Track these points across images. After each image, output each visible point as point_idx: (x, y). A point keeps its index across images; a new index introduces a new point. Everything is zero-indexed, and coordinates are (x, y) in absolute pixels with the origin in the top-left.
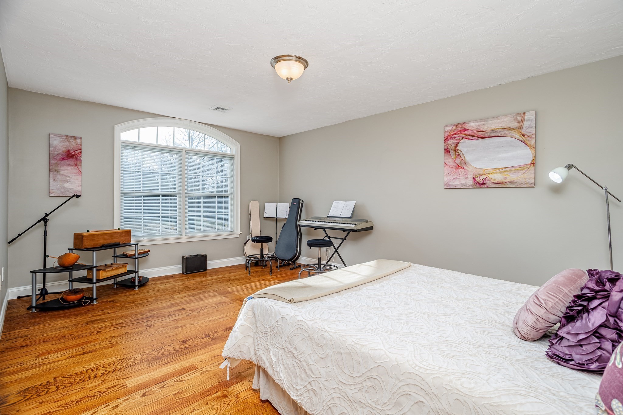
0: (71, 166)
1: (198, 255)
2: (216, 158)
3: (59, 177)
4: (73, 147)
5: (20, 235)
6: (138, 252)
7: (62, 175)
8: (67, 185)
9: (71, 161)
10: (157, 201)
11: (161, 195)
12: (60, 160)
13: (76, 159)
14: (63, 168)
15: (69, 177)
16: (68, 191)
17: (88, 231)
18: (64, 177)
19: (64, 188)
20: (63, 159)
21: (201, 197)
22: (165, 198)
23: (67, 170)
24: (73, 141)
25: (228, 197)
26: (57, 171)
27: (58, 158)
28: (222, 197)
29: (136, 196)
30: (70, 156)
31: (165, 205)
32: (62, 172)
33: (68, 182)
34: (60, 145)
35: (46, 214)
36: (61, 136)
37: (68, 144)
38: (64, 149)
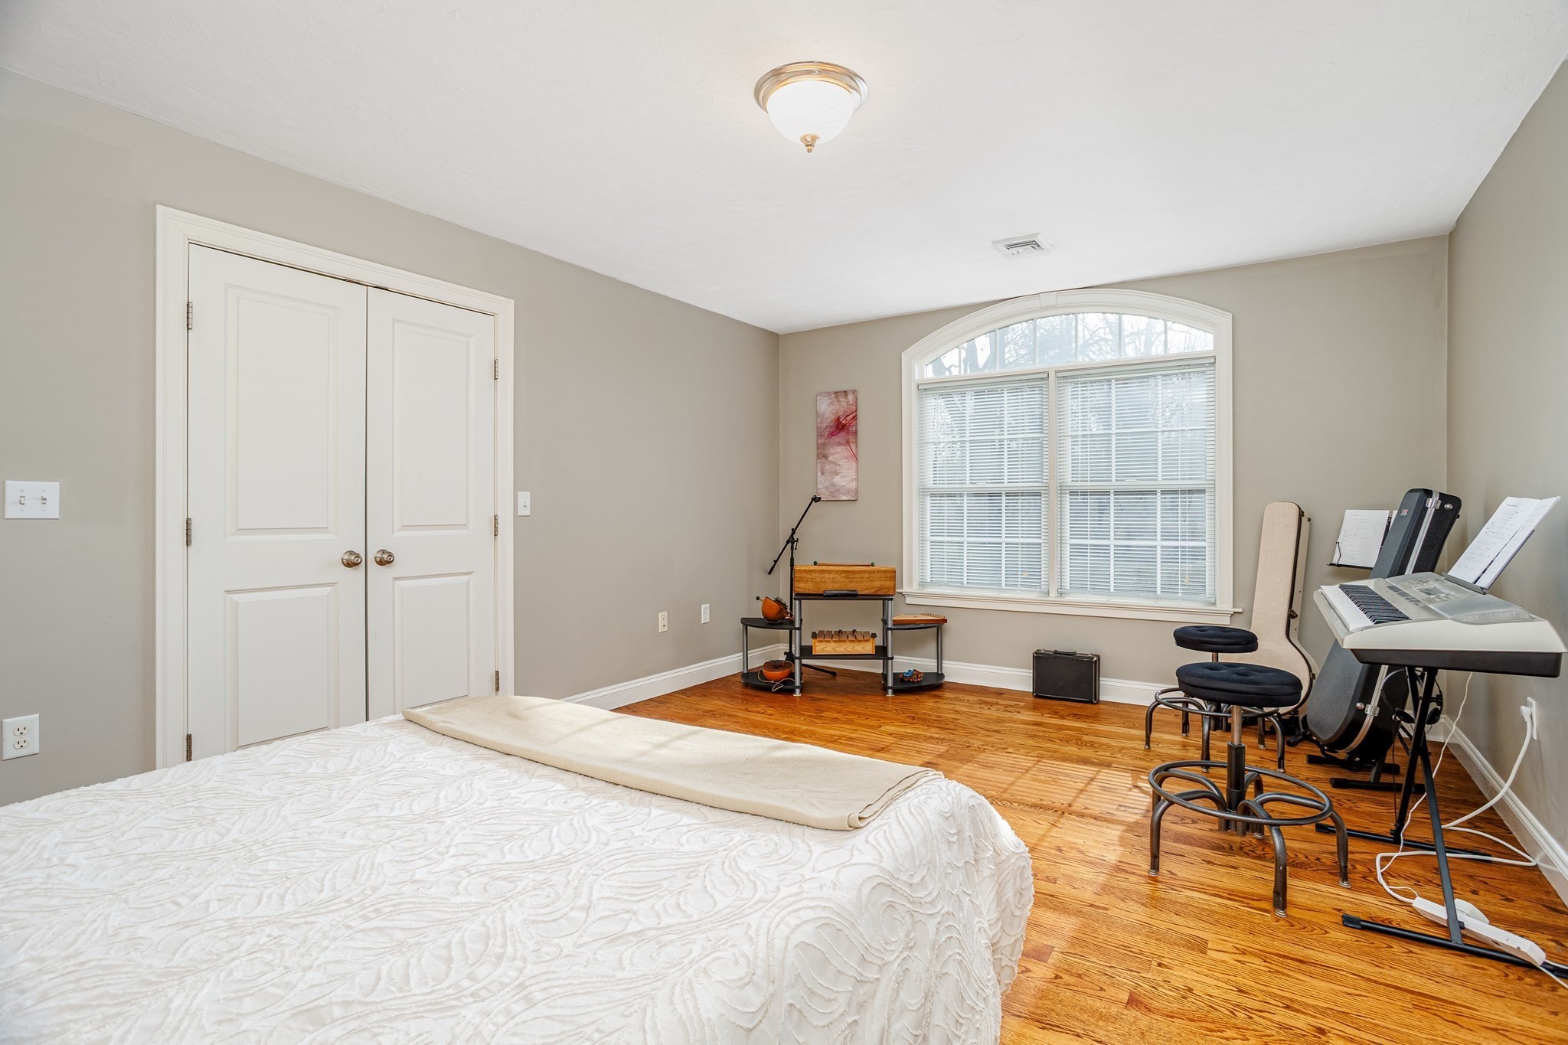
0: (842, 445)
1: (1074, 654)
2: (1162, 375)
3: (827, 467)
4: (844, 411)
5: (776, 562)
6: (894, 619)
7: (831, 462)
8: (837, 479)
9: (841, 437)
10: (996, 506)
11: (1003, 492)
12: (828, 437)
13: (848, 432)
14: (832, 450)
15: (839, 465)
16: (839, 490)
17: (815, 564)
18: (833, 465)
19: (834, 485)
20: (832, 434)
21: (1107, 493)
22: (1013, 499)
23: (838, 453)
24: (843, 399)
25: (1203, 491)
26: (825, 457)
27: (826, 434)
28: (1175, 492)
29: (949, 495)
30: (840, 427)
31: (1013, 517)
32: (831, 458)
33: (837, 474)
34: (828, 409)
35: (793, 529)
36: (828, 394)
37: (837, 406)
38: (833, 417)
